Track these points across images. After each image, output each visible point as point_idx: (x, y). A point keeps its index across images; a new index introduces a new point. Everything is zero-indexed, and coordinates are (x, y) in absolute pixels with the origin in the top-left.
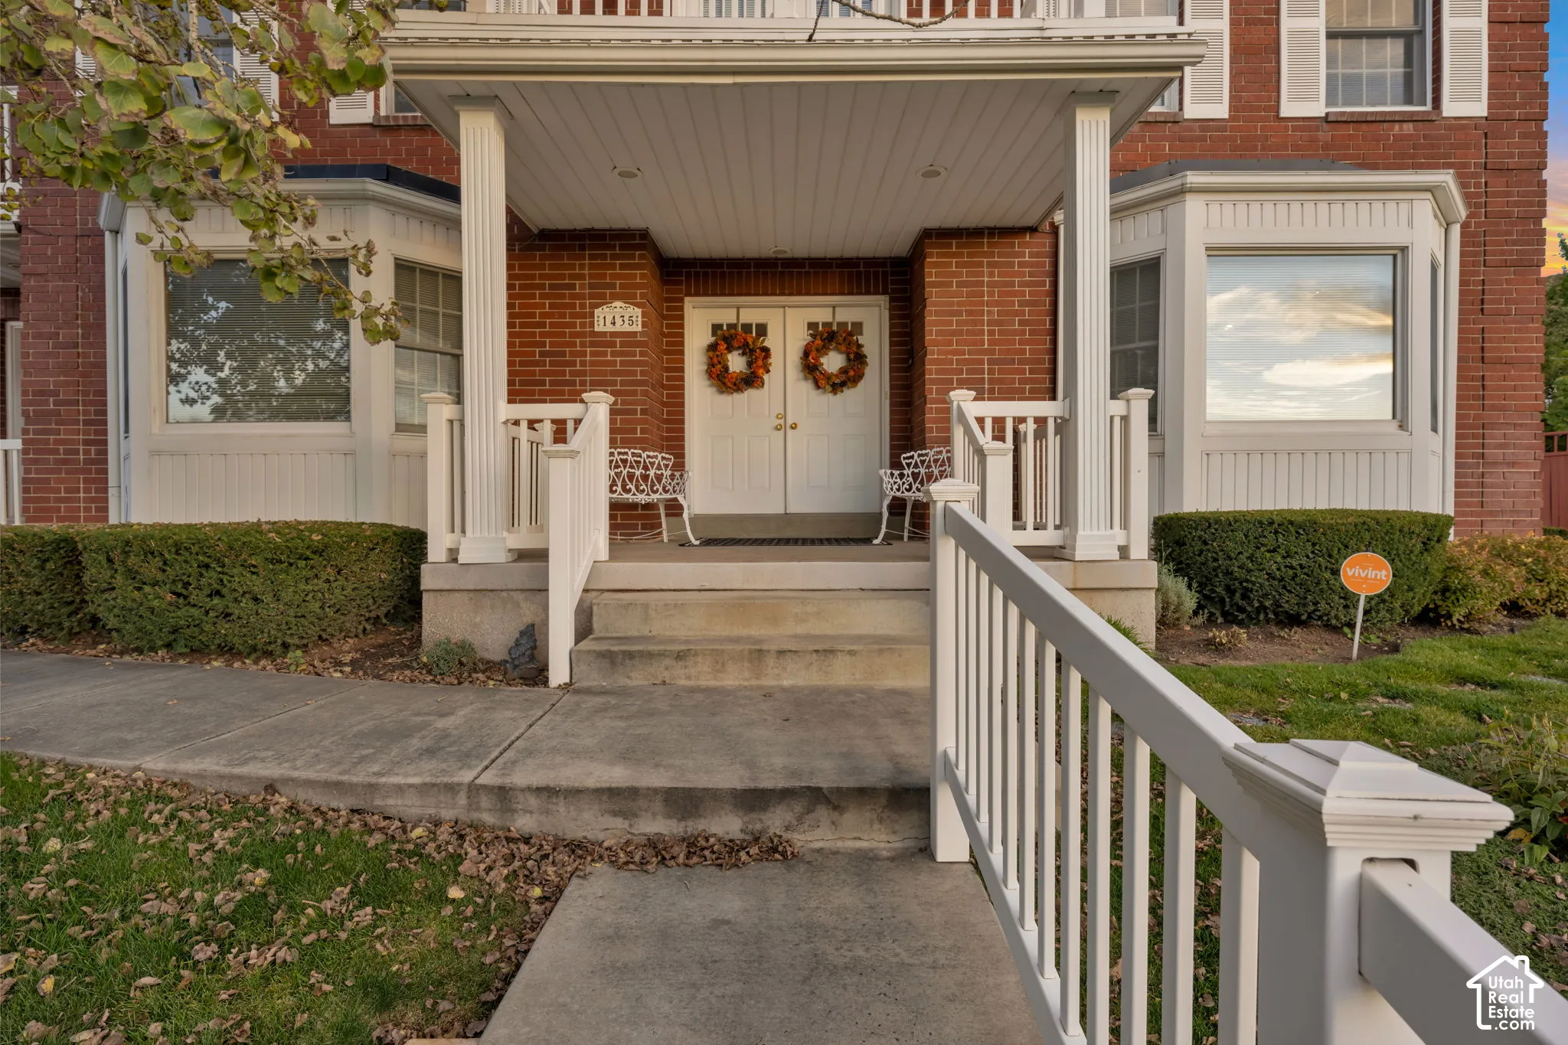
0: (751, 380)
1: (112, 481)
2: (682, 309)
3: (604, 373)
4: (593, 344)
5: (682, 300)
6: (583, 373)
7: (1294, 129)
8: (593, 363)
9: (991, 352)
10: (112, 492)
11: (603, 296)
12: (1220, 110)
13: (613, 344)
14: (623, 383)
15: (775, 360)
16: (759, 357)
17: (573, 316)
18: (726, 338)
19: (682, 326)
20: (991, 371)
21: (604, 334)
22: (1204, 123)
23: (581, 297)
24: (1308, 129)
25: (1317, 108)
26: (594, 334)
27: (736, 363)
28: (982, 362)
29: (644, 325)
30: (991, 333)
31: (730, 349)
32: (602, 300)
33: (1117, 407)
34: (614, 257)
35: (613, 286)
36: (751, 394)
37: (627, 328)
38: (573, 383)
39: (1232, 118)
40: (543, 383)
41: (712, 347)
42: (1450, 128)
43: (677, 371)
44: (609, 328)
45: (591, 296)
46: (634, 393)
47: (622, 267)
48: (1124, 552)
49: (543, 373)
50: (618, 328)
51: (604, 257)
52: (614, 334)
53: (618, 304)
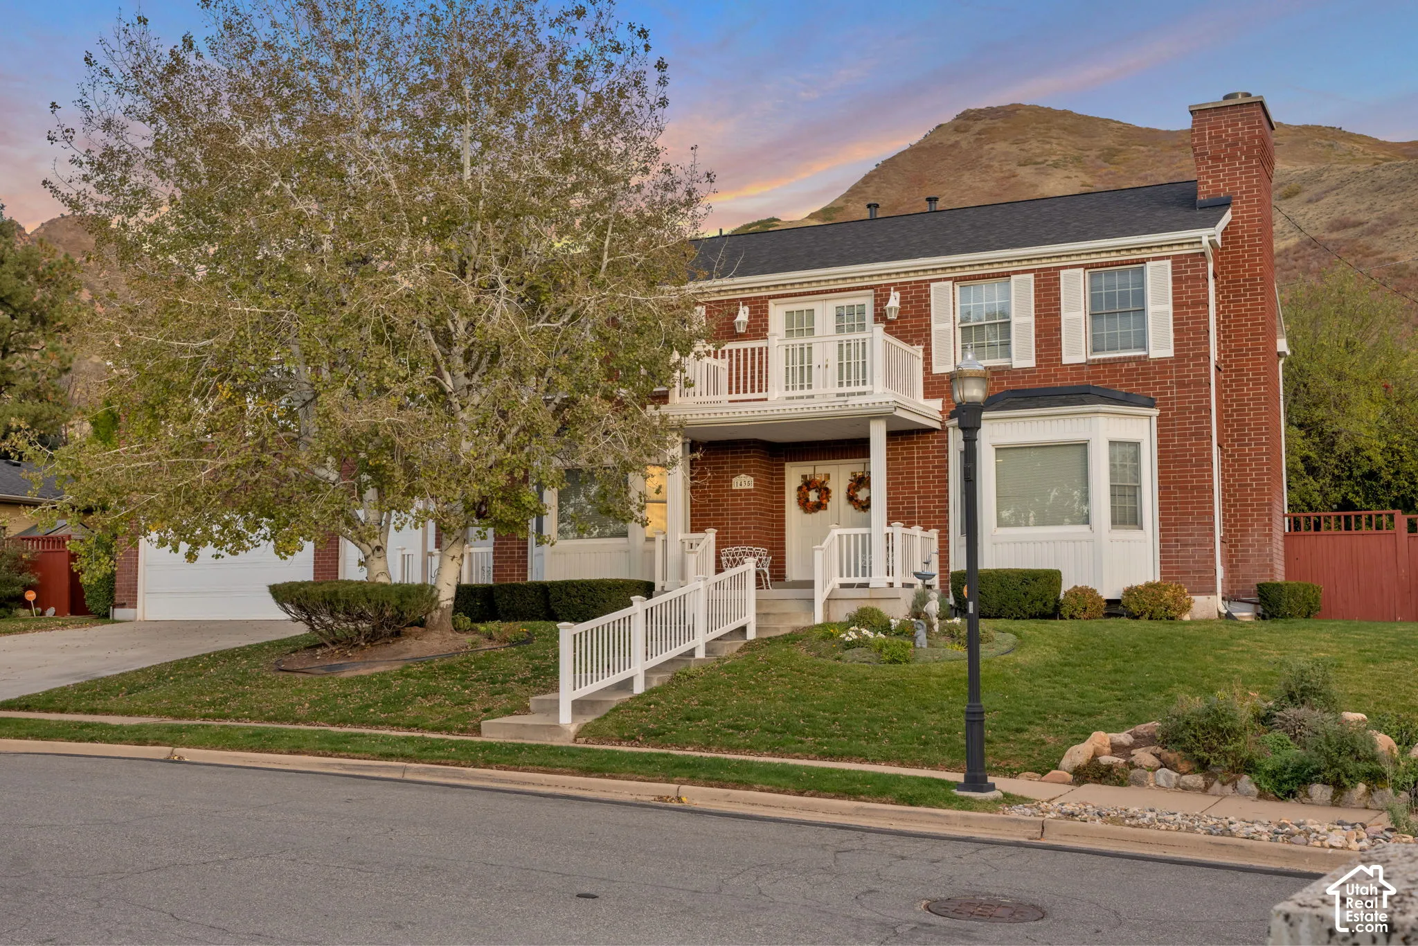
0: (820, 506)
1: (529, 566)
2: (784, 469)
3: (736, 509)
4: (732, 495)
5: (784, 465)
6: (727, 510)
7: (1071, 369)
8: (732, 505)
9: (919, 492)
10: (529, 571)
11: (736, 472)
12: (1031, 363)
13: (740, 495)
14: (745, 514)
15: (833, 494)
16: (825, 492)
17: (724, 482)
18: (808, 484)
19: (784, 479)
20: (919, 503)
21: (736, 490)
22: (1025, 370)
23: (727, 472)
24: (1079, 369)
25: (1081, 359)
26: (732, 490)
27: (813, 496)
28: (914, 498)
29: (755, 485)
30: (919, 483)
31: (809, 489)
32: (735, 474)
33: (889, 530)
34: (742, 453)
35: (740, 467)
36: (821, 513)
37: (747, 487)
38: (723, 515)
39: (1038, 366)
40: (709, 515)
41: (800, 489)
42: (1154, 363)
43: (781, 503)
44: (739, 487)
45: (731, 472)
46: (750, 519)
47: (746, 457)
48: (891, 585)
49: (710, 510)
50: (742, 488)
51: (737, 453)
52: (741, 490)
53: (743, 475)
